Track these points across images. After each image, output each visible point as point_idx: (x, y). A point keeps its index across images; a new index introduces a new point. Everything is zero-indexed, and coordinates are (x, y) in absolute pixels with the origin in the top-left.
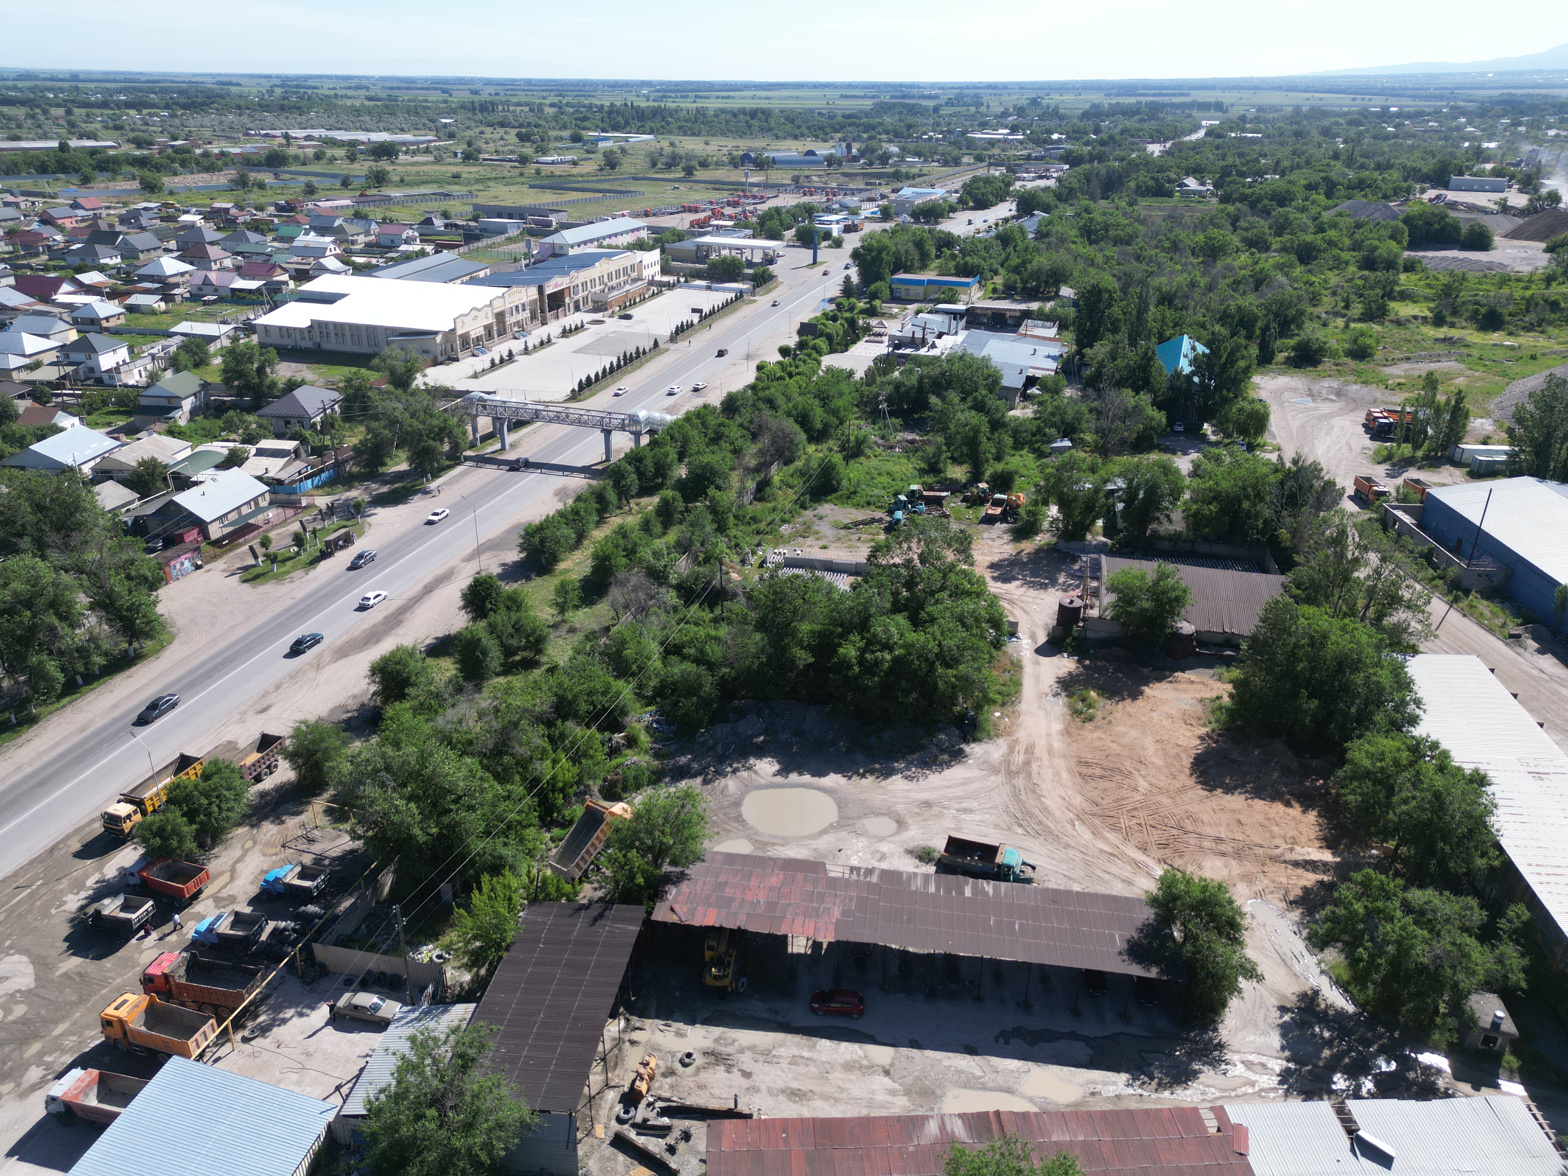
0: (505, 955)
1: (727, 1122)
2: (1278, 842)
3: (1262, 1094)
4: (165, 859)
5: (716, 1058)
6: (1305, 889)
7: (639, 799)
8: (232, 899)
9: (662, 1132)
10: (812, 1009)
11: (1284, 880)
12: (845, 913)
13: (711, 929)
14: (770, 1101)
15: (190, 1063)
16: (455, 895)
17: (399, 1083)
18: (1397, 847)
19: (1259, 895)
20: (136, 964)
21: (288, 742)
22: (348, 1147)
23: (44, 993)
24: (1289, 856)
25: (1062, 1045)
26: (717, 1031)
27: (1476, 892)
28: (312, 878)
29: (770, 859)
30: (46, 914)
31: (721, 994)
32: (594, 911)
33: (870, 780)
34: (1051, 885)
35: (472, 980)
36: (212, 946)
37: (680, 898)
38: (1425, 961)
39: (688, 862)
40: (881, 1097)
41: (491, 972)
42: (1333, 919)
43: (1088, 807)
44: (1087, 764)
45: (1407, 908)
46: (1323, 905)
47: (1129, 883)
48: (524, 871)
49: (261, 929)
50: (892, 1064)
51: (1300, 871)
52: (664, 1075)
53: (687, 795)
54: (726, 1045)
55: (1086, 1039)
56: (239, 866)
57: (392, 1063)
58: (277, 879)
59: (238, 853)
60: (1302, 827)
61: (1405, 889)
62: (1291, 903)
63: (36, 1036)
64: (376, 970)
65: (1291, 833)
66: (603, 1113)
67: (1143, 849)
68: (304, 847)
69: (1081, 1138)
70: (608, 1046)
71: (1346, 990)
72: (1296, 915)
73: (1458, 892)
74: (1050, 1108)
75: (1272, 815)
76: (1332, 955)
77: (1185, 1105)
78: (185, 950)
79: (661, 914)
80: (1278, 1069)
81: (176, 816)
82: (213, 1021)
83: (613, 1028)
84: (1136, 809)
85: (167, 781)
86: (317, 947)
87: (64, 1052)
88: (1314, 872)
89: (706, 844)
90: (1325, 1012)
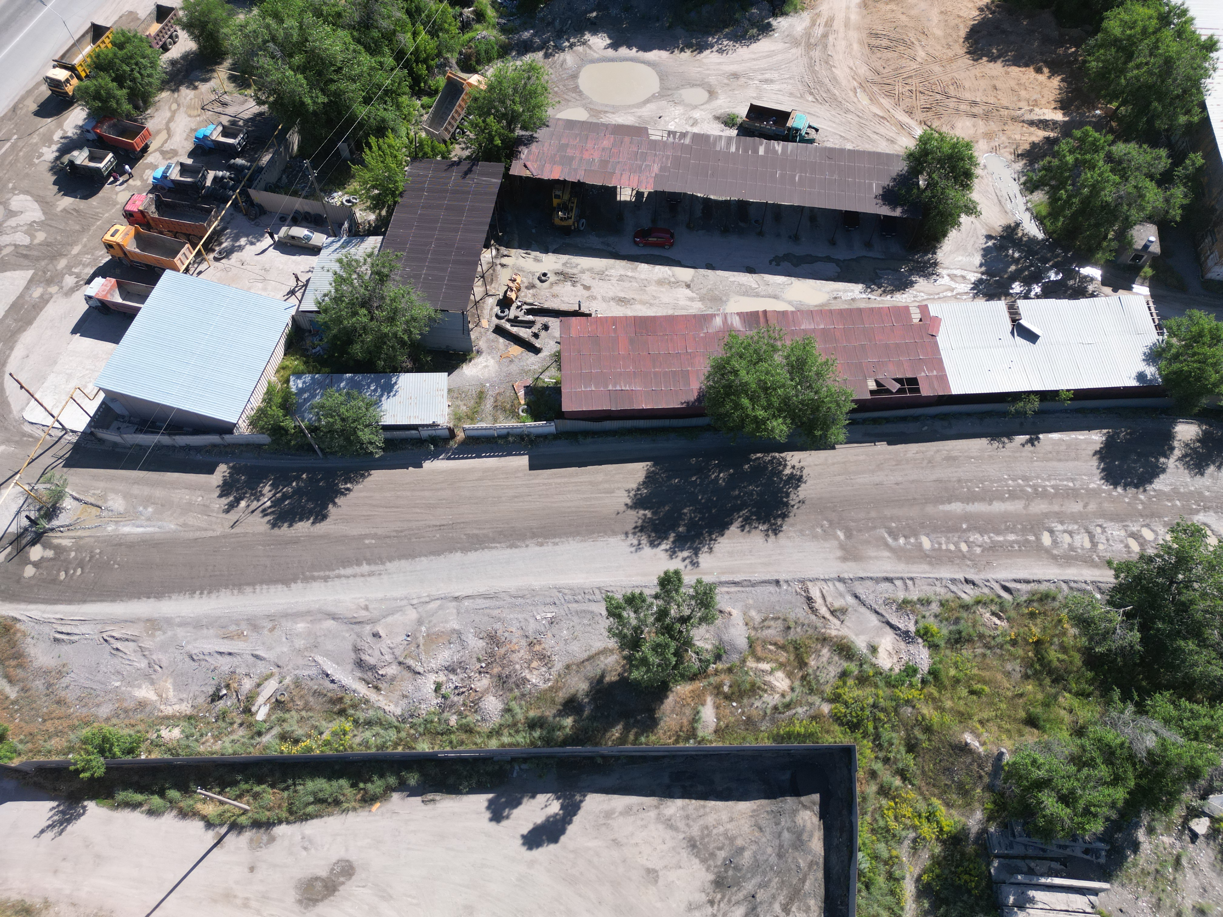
0: (399, 199)
1: (573, 319)
2: (1023, 104)
3: (957, 297)
4: (111, 118)
5: (564, 276)
6: (1034, 145)
7: (491, 71)
8: (174, 153)
9: (529, 324)
10: (635, 242)
11: (1018, 137)
12: (662, 169)
13: (557, 181)
14: (604, 305)
15: (180, 275)
16: (351, 152)
17: (337, 290)
18: (1118, 108)
19: (995, 150)
20: (115, 203)
21: (181, 13)
22: (310, 331)
23: (53, 223)
24: (1028, 117)
25: (819, 266)
26: (564, 258)
27: (1170, 146)
28: (234, 136)
29: (603, 125)
30: (32, 164)
31: (566, 231)
32: (465, 167)
33: (687, 55)
34: (829, 145)
35: (377, 219)
36: (170, 190)
37: (531, 157)
38: (1109, 199)
39: (536, 128)
40: (682, 303)
41: (390, 213)
42: (1047, 169)
43: (870, 76)
44: (876, 36)
45: (1109, 158)
46: (1044, 156)
47: (892, 141)
48: (403, 132)
49: (204, 178)
50: (692, 281)
51: (1033, 129)
52: (527, 288)
53: (531, 68)
54: (572, 268)
55: (837, 262)
56: (172, 125)
57: (330, 277)
58: (205, 137)
59: (168, 114)
60: (1046, 92)
61: (1113, 142)
62: (1018, 156)
63: (61, 255)
64: (301, 210)
65: (1035, 96)
66: (486, 312)
67: (909, 113)
68: (220, 110)
69: (822, 326)
70: (485, 267)
71: (1042, 223)
72: (1019, 165)
73: (1154, 145)
74: (803, 308)
75: (1022, 81)
76: (1040, 197)
77: (900, 304)
78: (150, 192)
79: (516, 169)
80: (973, 279)
81: (106, 81)
82: (188, 245)
83: (487, 256)
84: (911, 77)
85: (88, 49)
86: (251, 191)
87: (85, 266)
88: (1044, 129)
89: (550, 112)
90: (1021, 239)
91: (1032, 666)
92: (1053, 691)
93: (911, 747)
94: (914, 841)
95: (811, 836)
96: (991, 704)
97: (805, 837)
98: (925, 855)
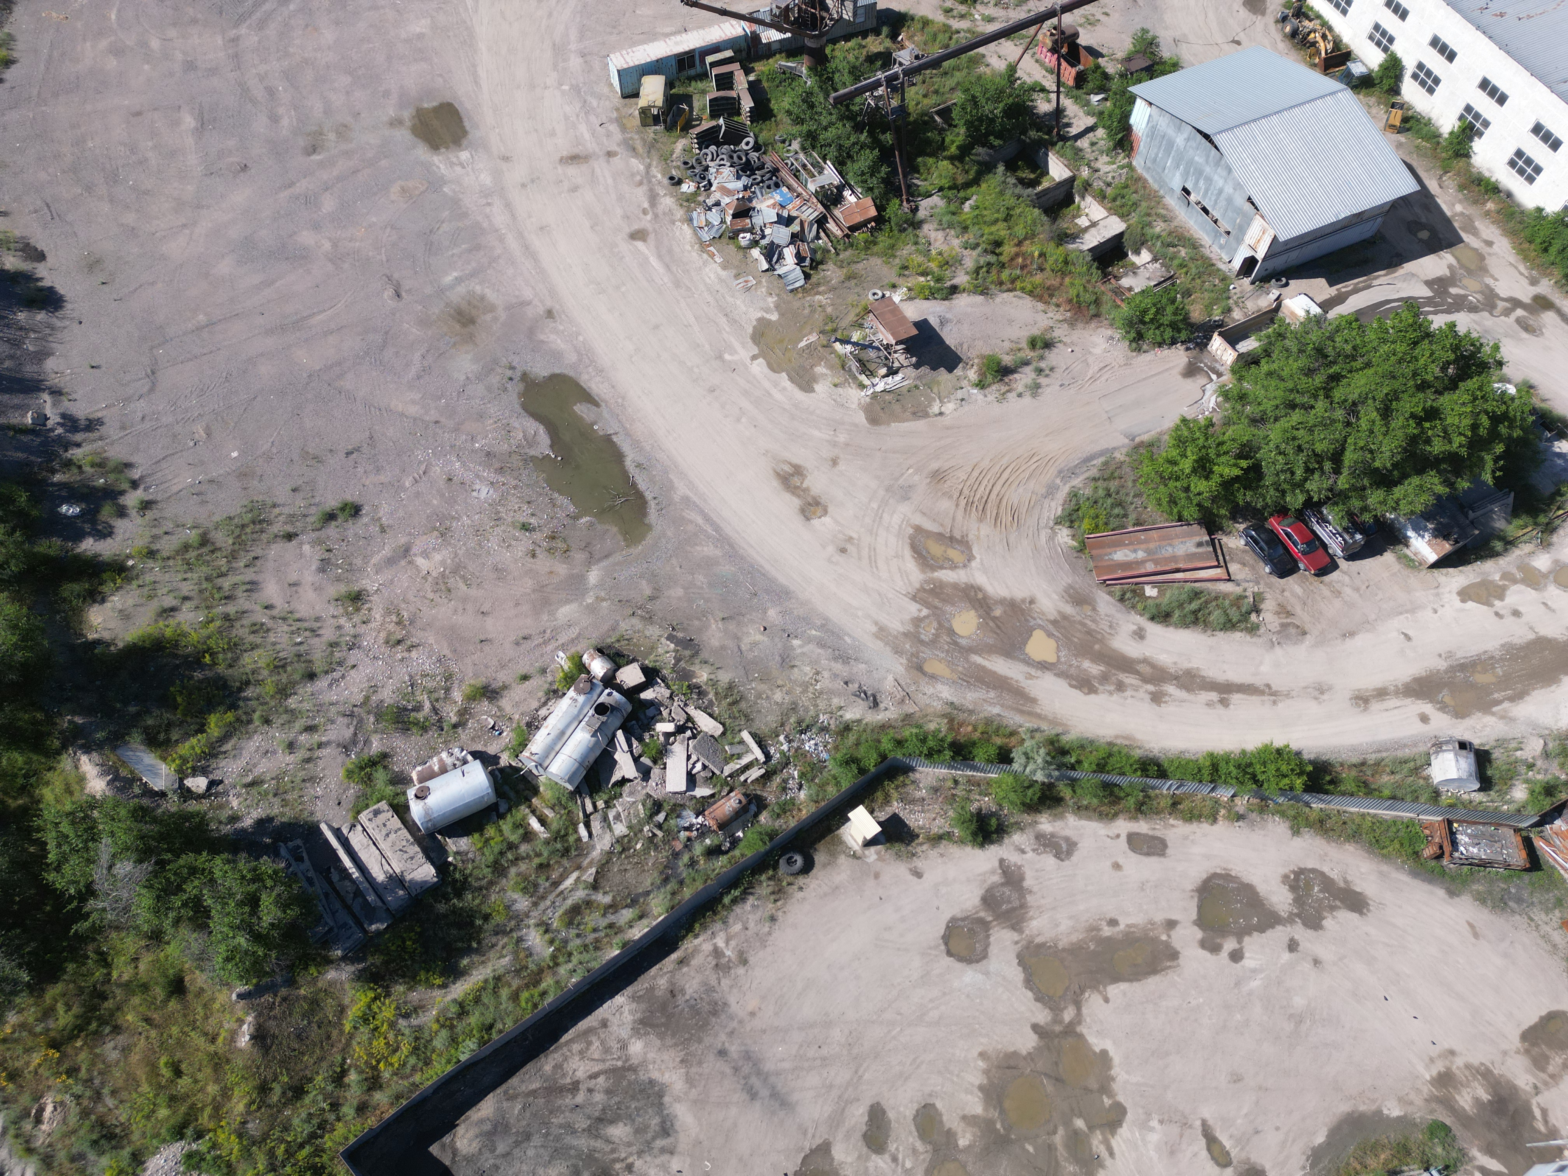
91: (96, 1033)
92: (118, 991)
93: (298, 1092)
94: (406, 1016)
95: (482, 1121)
96: (180, 1044)
97: (487, 1127)
98: (414, 996)
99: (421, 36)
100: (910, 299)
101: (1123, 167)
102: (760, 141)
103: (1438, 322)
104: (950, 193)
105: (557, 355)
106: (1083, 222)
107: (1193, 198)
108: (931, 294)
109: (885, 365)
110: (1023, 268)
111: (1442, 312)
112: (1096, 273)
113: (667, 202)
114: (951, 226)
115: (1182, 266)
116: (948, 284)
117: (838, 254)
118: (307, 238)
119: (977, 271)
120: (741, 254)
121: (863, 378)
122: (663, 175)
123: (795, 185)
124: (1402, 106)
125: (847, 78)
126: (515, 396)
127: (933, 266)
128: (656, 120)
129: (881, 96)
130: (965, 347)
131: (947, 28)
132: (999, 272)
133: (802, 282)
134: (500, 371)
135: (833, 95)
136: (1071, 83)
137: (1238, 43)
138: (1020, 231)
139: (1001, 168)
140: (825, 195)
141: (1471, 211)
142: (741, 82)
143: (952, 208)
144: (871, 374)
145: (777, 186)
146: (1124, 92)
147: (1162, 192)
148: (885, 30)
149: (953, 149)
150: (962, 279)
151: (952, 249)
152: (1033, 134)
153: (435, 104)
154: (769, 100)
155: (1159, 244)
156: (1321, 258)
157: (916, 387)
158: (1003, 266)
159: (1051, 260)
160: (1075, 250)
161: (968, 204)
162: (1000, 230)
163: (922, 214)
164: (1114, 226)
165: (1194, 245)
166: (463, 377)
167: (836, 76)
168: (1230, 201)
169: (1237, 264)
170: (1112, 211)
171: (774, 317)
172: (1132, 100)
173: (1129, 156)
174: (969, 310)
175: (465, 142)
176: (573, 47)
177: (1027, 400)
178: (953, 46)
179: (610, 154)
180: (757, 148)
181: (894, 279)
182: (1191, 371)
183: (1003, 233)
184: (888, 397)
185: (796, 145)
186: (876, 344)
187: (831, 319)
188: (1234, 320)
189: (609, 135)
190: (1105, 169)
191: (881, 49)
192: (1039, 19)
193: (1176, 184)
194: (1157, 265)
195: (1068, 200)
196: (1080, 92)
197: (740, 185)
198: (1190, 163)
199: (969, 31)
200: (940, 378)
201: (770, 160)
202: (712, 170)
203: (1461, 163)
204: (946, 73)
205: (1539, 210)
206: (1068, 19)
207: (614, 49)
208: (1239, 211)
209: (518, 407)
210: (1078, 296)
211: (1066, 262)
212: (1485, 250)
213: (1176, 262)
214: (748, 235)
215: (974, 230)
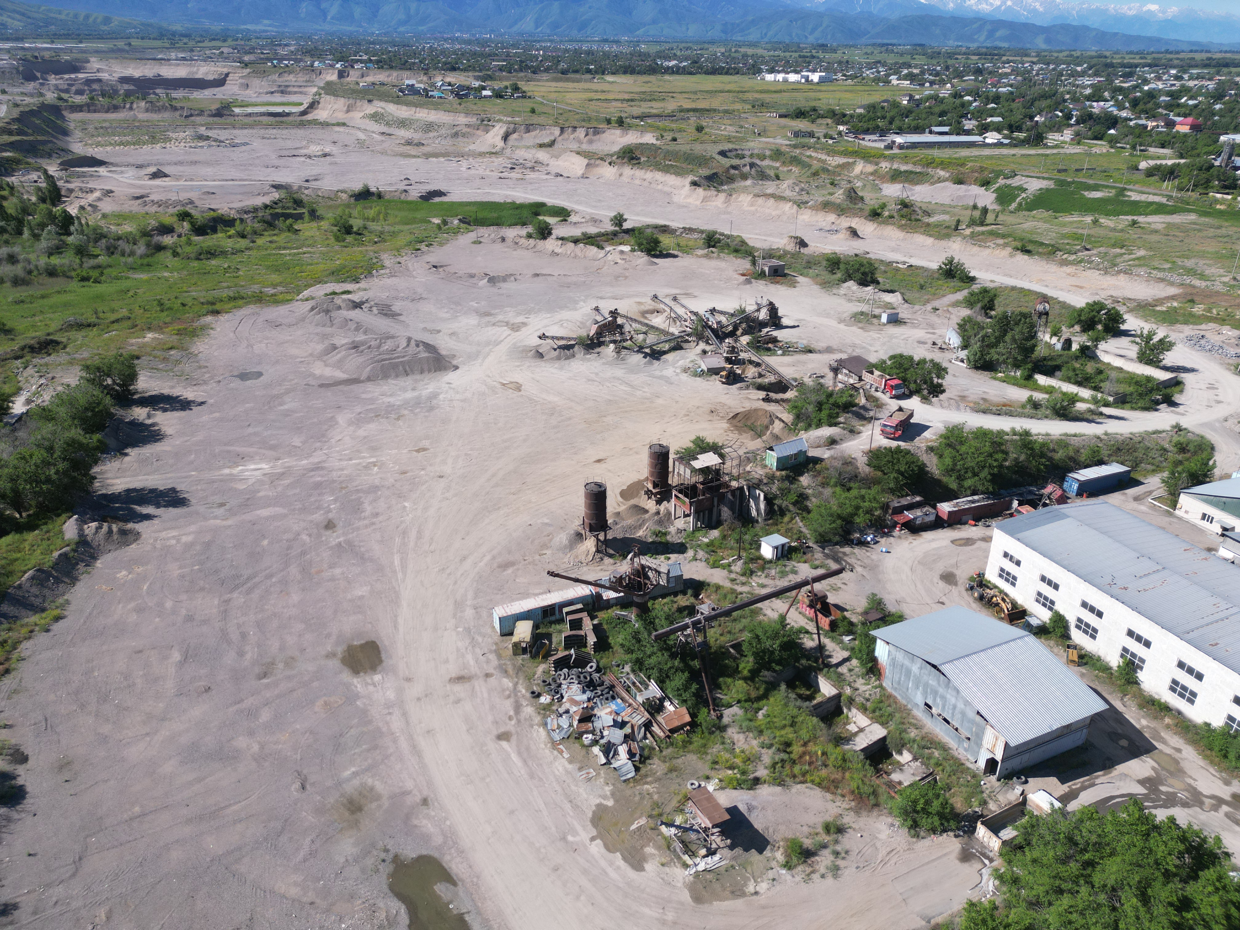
99: (361, 598)
100: (722, 788)
101: (876, 687)
102: (601, 665)
103: (1161, 815)
104: (747, 705)
105: (426, 838)
106: (852, 728)
107: (934, 711)
108: (738, 785)
109: (705, 846)
110: (810, 764)
111: (1161, 806)
112: (870, 770)
113: (529, 710)
114: (749, 730)
115: (938, 764)
116: (752, 776)
117: (661, 751)
118: (241, 742)
119: (774, 765)
120: (584, 752)
121: (686, 858)
122: (527, 690)
123: (627, 697)
124: (1075, 647)
125: (663, 622)
126: (385, 877)
127: (738, 761)
128: (524, 651)
129: (689, 635)
130: (771, 830)
131: (733, 591)
132: (792, 767)
133: (632, 774)
134: (375, 853)
135: (654, 633)
136: (827, 627)
137: (943, 603)
138: (805, 734)
139: (783, 687)
140: (650, 705)
141: (1153, 724)
142: (588, 625)
143: (749, 715)
144: (693, 855)
145: (613, 698)
146: (867, 635)
147: (909, 706)
148: (690, 592)
149: (746, 673)
150: (762, 772)
151: (752, 748)
152: (804, 662)
153: (363, 642)
154: (608, 637)
155: (916, 746)
156: (1048, 760)
157: (733, 867)
158: (794, 762)
159: (832, 758)
160: (851, 750)
161: (761, 713)
162: (788, 734)
163: (726, 720)
164: (877, 732)
165: (944, 748)
166: (342, 860)
167: (657, 621)
168: (963, 714)
169: (982, 764)
170: (875, 720)
171: (610, 803)
172: (874, 640)
173: (879, 679)
174: (771, 798)
175: (379, 668)
176: (469, 603)
177: (830, 880)
178: (739, 602)
179: (488, 675)
180: (598, 670)
181: (708, 772)
182: (966, 856)
183: (791, 736)
184: (709, 876)
185: (627, 668)
186: (696, 827)
187: (657, 805)
188: (990, 811)
189: (488, 662)
190: (862, 688)
191: (687, 603)
192: (798, 586)
193: (919, 699)
194: (918, 763)
195: (838, 711)
196: (834, 634)
197: (585, 697)
198: (926, 685)
199: (749, 593)
200: (752, 859)
201: (608, 679)
202: (564, 687)
203: (1134, 688)
204: (735, 620)
205: (1208, 725)
206: (817, 586)
207: (497, 604)
208: (973, 722)
209: (385, 888)
210: (858, 788)
211: (844, 760)
212: (1177, 755)
213: (932, 761)
214: (590, 736)
215: (767, 733)
